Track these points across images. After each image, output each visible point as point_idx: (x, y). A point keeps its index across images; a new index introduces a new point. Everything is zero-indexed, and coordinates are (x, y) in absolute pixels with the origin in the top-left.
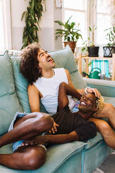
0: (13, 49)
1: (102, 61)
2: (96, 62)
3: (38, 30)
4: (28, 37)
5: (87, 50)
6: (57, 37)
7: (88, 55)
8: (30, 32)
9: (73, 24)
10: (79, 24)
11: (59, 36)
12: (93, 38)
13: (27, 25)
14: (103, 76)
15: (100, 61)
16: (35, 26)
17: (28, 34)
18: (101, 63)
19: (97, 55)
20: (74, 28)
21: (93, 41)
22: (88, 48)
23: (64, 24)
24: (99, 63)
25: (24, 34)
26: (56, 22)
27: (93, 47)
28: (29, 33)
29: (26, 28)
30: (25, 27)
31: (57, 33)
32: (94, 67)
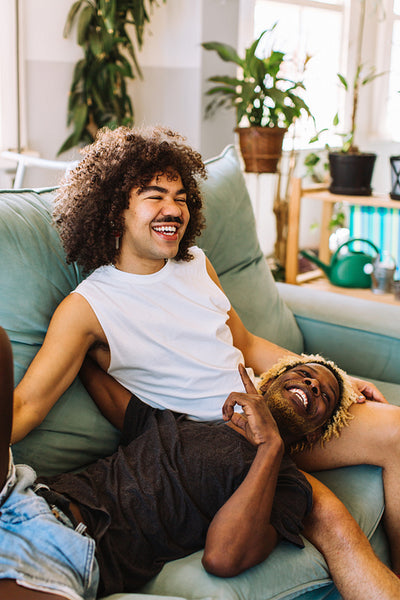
0: (20, 150)
1: (392, 210)
2: (366, 215)
3: (132, 76)
4: (89, 102)
5: (326, 165)
6: (209, 107)
7: (327, 185)
8: (100, 82)
9: (278, 57)
10: (308, 58)
11: (222, 103)
12: (353, 118)
13: (90, 54)
14: (383, 276)
15: (382, 210)
16: (122, 59)
17: (90, 92)
18: (387, 217)
19: (363, 189)
20: (279, 75)
21: (353, 132)
22: (333, 157)
23: (242, 55)
24: (376, 216)
25: (74, 88)
26: (207, 46)
27: (351, 154)
28: (98, 89)
29: (82, 65)
30: (79, 63)
31: (212, 92)
32: (357, 234)
